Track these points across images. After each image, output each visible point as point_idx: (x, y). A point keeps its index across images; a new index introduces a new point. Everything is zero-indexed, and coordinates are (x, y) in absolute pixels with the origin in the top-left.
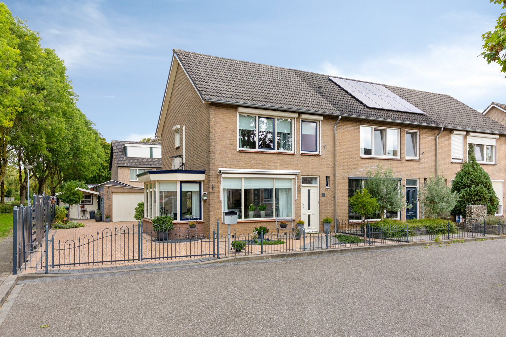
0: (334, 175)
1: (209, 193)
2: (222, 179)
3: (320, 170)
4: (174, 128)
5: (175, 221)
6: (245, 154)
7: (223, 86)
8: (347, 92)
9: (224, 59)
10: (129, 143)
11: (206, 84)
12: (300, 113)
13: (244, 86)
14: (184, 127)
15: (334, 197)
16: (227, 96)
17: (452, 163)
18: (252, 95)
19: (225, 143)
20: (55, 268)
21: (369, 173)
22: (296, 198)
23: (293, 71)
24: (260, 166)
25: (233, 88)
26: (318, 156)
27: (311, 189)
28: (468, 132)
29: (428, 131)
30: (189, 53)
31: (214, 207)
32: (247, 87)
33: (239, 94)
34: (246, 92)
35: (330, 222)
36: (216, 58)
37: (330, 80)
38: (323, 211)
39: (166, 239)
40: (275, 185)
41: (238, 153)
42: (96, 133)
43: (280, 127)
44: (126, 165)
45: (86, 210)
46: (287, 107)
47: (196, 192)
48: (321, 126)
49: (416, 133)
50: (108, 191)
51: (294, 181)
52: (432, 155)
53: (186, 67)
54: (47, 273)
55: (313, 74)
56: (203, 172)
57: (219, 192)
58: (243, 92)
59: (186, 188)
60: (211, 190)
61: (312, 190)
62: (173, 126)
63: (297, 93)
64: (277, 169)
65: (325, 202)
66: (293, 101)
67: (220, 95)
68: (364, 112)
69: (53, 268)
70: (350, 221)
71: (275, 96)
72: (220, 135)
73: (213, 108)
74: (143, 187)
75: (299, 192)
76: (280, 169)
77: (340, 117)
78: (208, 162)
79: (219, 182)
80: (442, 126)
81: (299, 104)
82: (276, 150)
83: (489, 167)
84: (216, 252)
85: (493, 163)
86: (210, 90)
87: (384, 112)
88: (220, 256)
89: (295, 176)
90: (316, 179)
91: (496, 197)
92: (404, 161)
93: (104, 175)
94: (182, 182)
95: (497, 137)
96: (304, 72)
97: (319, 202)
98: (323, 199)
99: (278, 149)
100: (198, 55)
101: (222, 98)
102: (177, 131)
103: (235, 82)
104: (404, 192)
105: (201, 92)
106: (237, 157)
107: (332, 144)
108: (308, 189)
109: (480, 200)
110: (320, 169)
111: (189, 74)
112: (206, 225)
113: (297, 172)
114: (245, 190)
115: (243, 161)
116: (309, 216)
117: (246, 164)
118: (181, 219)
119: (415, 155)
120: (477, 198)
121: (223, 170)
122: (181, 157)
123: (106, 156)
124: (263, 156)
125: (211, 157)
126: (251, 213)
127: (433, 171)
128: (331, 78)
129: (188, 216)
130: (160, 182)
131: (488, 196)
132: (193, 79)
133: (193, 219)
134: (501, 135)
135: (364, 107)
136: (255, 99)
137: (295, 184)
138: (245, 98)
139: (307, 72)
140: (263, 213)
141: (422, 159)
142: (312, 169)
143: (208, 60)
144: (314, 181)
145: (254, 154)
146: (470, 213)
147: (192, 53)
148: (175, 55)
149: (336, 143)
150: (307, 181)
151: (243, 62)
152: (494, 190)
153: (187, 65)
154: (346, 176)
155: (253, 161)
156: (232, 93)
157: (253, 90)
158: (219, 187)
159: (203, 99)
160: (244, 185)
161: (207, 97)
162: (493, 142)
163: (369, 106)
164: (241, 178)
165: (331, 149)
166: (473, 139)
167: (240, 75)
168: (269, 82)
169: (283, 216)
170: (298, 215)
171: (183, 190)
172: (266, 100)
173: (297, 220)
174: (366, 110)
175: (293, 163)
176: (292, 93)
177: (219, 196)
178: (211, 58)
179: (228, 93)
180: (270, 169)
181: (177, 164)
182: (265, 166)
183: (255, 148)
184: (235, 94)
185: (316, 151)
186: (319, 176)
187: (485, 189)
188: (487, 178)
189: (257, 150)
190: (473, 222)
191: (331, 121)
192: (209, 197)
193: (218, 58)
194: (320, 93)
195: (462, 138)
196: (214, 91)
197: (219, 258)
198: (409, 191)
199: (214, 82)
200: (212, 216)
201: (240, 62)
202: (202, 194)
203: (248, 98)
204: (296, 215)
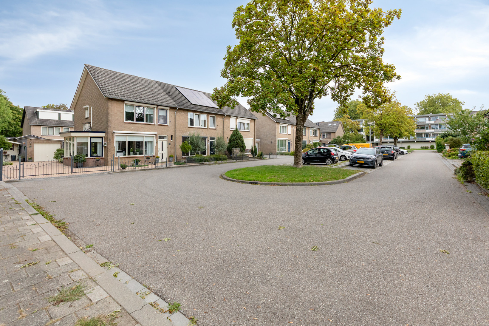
0: (175, 135)
1: (107, 143)
2: (115, 136)
3: (168, 132)
4: (84, 107)
5: (87, 157)
6: (128, 124)
7: (116, 89)
8: (183, 95)
9: (117, 72)
10: (40, 108)
11: (106, 87)
12: (157, 106)
13: (128, 90)
14: (92, 107)
15: (175, 145)
16: (118, 95)
17: (231, 130)
18: (132, 95)
19: (117, 118)
20: (25, 177)
21: (189, 134)
22: (156, 146)
23: (156, 82)
25: (122, 90)
26: (167, 126)
28: (237, 117)
29: (220, 116)
30: (95, 67)
31: (111, 150)
32: (130, 90)
33: (125, 94)
34: (129, 93)
35: (172, 157)
36: (112, 71)
37: (176, 88)
38: (169, 152)
39: (82, 167)
40: (144, 139)
41: (124, 123)
42: (5, 99)
43: (147, 111)
44: (38, 124)
45: (8, 155)
46: (151, 102)
47: (99, 142)
48: (168, 112)
49: (214, 117)
50: (30, 142)
51: (154, 137)
52: (221, 127)
53: (93, 76)
54: (20, 179)
55: (167, 84)
56: (104, 132)
57: (113, 142)
58: (127, 93)
59: (94, 140)
60: (109, 141)
61: (164, 142)
62: (85, 105)
63: (157, 95)
64: (146, 132)
66: (154, 99)
67: (114, 94)
68: (190, 106)
69: (23, 177)
70: (183, 156)
71: (145, 96)
72: (114, 114)
73: (111, 100)
74: (64, 140)
75: (157, 143)
76: (147, 132)
77: (178, 108)
78: (107, 127)
79: (113, 138)
80: (226, 114)
81: (157, 101)
82: (145, 123)
83: (247, 132)
84: (112, 169)
85: (248, 131)
86: (109, 91)
87: (200, 106)
88: (114, 171)
89: (155, 135)
90: (166, 136)
91: (245, 145)
92: (209, 129)
93: (11, 130)
94: (91, 137)
95: (250, 120)
96: (163, 83)
97: (168, 148)
98: (169, 146)
99: (146, 122)
100: (101, 69)
101: (116, 96)
102: (87, 109)
103: (123, 87)
104: (209, 143)
105: (103, 92)
106: (124, 125)
107: (174, 120)
108: (162, 141)
109: (238, 146)
111: (95, 81)
112: (106, 159)
113: (156, 133)
114: (128, 141)
115: (127, 127)
116: (162, 154)
117: (129, 129)
118: (91, 157)
119: (214, 127)
120: (237, 146)
121: (115, 131)
122: (89, 124)
123: (13, 115)
124: (138, 125)
125: (109, 125)
126: (131, 153)
127: (222, 134)
128: (177, 87)
129: (95, 155)
130: (77, 137)
131: (241, 145)
132: (98, 84)
133: (98, 156)
134: (251, 119)
135: (190, 104)
136: (134, 97)
137: (155, 139)
138: (128, 96)
139: (164, 83)
140: (138, 153)
141: (217, 128)
142: (164, 132)
143: (107, 72)
144: (165, 138)
145: (133, 124)
146: (234, 152)
147: (97, 67)
148: (86, 67)
149: (176, 120)
150: (161, 137)
151: (128, 75)
152: (245, 142)
153: (94, 75)
154: (181, 135)
155: (132, 128)
156: (121, 94)
157: (133, 92)
158: (113, 140)
159: (105, 96)
160: (127, 139)
161: (107, 95)
162: (249, 122)
163: (193, 103)
164: (126, 136)
165: (174, 123)
166: (240, 120)
167: (126, 83)
168: (142, 88)
169: (149, 154)
170: (156, 153)
171: (92, 141)
172: (139, 98)
173: (156, 156)
174: (191, 105)
175: (154, 129)
176: (154, 94)
177: (113, 145)
178: (109, 71)
179: (119, 93)
180: (142, 131)
181: (87, 127)
182: (139, 130)
183: (134, 121)
184: (123, 94)
185: (166, 123)
186: (168, 135)
187: (240, 142)
188: (241, 137)
189: (135, 122)
190: (235, 155)
191: (173, 110)
192: (107, 145)
193: (113, 71)
194: (169, 95)
195: (235, 120)
196: (111, 92)
197: (113, 171)
198: (211, 142)
199: (111, 87)
200: (109, 154)
201: (126, 74)
202: (103, 144)
203: (130, 97)
204: (155, 154)
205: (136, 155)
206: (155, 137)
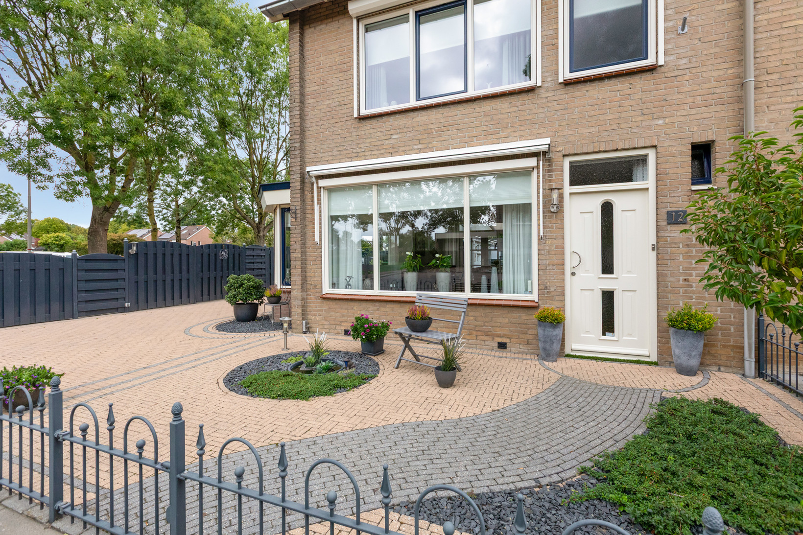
3: (661, 122)
6: (374, 122)
19: (328, 106)
22: (541, 234)
24: (416, 147)
26: (647, 69)
27: (615, 199)
31: (299, 258)
38: (674, 280)
40: (468, 197)
41: (356, 124)
51: (534, 177)
57: (314, 224)
60: (293, 220)
61: (620, 204)
65: (688, 245)
72: (316, 88)
75: (556, 213)
79: (313, 201)
82: (470, 93)
89: (535, 159)
97: (656, 248)
98: (675, 232)
106: (355, 134)
107: (727, 6)
108: (600, 200)
110: (659, 118)
113: (541, 143)
114: (381, 215)
115: (369, 140)
117: (376, 148)
124: (425, 118)
137: (539, 188)
142: (614, 127)
144: (638, 172)
145: (397, 116)
155: (394, 137)
158: (313, 211)
160: (377, 204)
165: (723, 30)
170: (553, 289)
175: (530, 117)
177: (314, 234)
180: (447, 148)
182: (431, 143)
183: (409, 100)
185: (641, 56)
186: (655, 147)
200: (295, 278)
204: (544, 289)
205: (403, 288)
206: (538, 172)
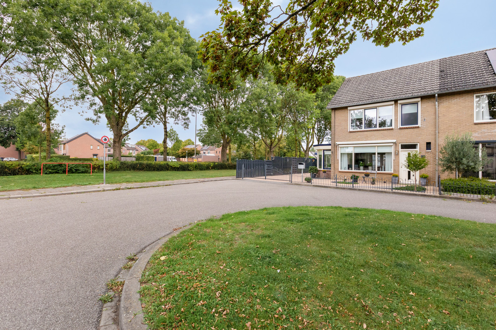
0: (435, 141)
6: (353, 133)
8: (489, 63)
12: (397, 101)
15: (436, 159)
19: (342, 128)
22: (394, 159)
26: (418, 127)
27: (411, 152)
31: (334, 163)
37: (486, 54)
51: (393, 147)
57: (337, 155)
59: (326, 153)
60: (332, 154)
64: (378, 140)
66: (396, 92)
73: (334, 111)
75: (397, 155)
77: (436, 95)
81: (399, 94)
82: (377, 128)
89: (393, 144)
90: (416, 145)
94: (324, 150)
99: (380, 127)
107: (433, 117)
108: (408, 152)
110: (419, 137)
113: (394, 141)
115: (352, 137)
116: (409, 172)
117: (354, 139)
118: (324, 168)
121: (338, 143)
125: (332, 136)
126: (361, 167)
136: (362, 99)
137: (395, 149)
142: (410, 138)
144: (414, 147)
145: (360, 132)
150: (407, 147)
153: (341, 88)
158: (337, 152)
161: (329, 106)
172: (370, 98)
173: (394, 174)
175: (392, 135)
180: (372, 140)
183: (362, 128)
185: (417, 124)
186: (419, 142)
200: (332, 167)
204: (394, 170)
